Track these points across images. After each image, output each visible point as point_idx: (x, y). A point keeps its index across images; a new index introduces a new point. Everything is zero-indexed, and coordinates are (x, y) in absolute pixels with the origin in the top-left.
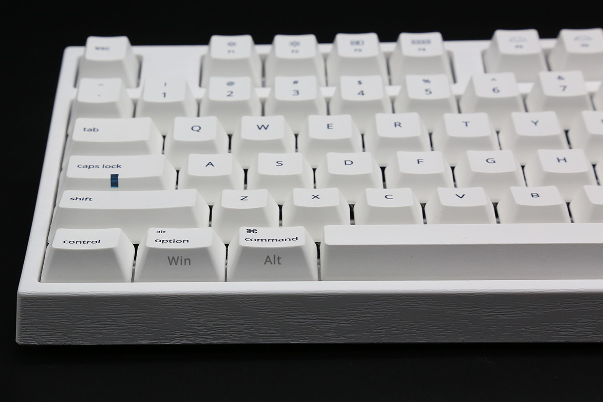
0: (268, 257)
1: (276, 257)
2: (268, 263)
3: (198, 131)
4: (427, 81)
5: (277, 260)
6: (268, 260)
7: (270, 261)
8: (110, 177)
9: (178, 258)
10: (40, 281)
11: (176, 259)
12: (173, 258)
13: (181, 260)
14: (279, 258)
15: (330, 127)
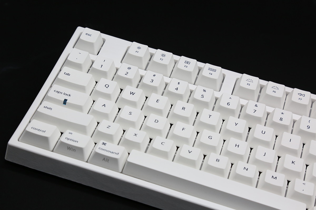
0: (104, 158)
1: (108, 159)
2: (104, 161)
3: (107, 87)
4: (204, 91)
5: (107, 160)
6: (104, 159)
7: (105, 160)
8: (63, 100)
9: (71, 148)
10: (18, 141)
11: (70, 148)
12: (69, 148)
13: (72, 149)
14: (108, 160)
15: (157, 102)
